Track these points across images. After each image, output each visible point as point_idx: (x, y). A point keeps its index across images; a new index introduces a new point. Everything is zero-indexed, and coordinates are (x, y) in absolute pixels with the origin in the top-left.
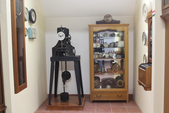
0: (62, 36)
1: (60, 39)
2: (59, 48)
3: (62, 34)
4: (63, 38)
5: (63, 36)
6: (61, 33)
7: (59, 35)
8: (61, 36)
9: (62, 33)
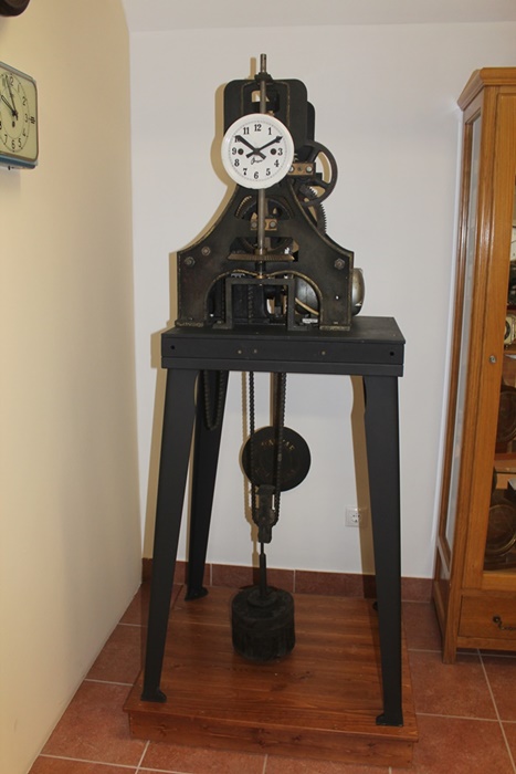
0: (266, 152)
1: (250, 174)
2: (233, 256)
3: (265, 128)
4: (273, 169)
5: (275, 146)
6: (258, 128)
7: (239, 138)
8: (256, 151)
9: (263, 127)
